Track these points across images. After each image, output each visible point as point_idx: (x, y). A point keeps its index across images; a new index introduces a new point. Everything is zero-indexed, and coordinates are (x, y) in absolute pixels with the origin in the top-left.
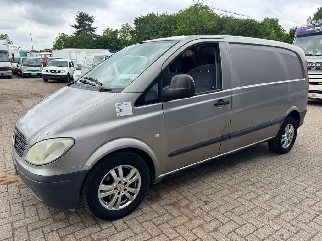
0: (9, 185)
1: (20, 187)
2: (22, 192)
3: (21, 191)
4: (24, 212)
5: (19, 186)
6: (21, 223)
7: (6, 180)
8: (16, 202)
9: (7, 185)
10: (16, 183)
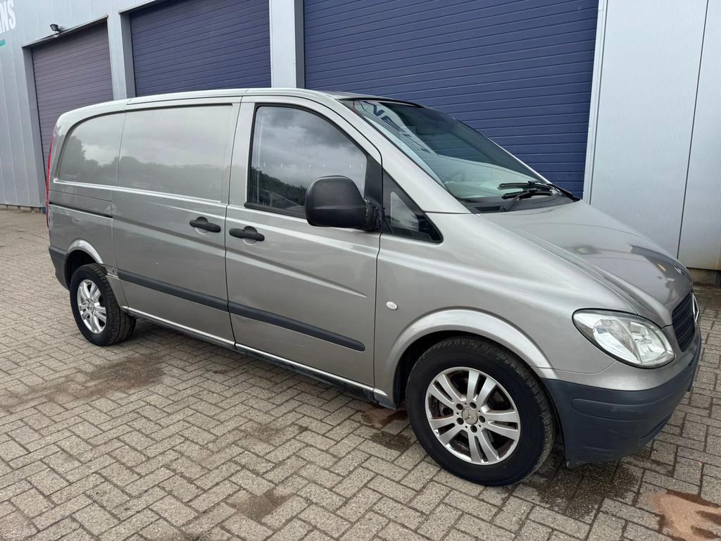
0: (694, 491)
1: (669, 472)
2: (672, 457)
3: (673, 459)
4: (684, 421)
5: (671, 474)
6: (695, 411)
7: (698, 513)
8: (692, 442)
9: (699, 493)
10: (676, 488)
